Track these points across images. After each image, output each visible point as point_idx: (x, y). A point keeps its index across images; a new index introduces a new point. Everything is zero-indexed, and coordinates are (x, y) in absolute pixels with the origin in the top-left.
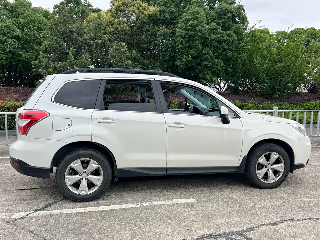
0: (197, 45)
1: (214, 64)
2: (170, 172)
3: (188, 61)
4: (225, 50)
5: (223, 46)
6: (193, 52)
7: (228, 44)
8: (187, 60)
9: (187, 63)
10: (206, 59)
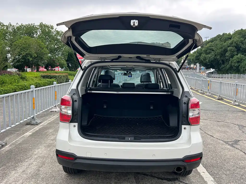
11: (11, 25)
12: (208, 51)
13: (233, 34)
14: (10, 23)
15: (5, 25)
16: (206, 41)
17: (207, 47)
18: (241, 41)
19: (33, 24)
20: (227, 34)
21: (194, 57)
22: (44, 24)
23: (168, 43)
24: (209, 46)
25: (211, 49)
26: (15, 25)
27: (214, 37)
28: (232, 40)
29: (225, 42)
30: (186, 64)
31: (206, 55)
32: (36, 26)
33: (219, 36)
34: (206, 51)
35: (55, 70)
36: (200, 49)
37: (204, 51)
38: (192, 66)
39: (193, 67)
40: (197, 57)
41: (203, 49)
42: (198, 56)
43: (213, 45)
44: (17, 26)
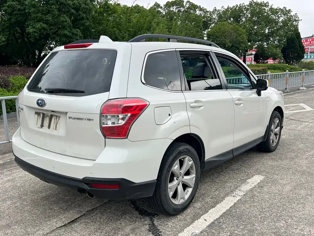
0: (53, 10)
1: (73, 34)
2: (236, 153)
3: (44, 28)
4: (83, 19)
5: (80, 14)
6: (49, 17)
7: (85, 13)
8: (42, 27)
9: (42, 31)
10: (64, 28)
11: (216, 10)
14: (215, 8)
15: (207, 11)
19: (242, 4)
22: (255, 2)
26: (220, 9)
32: (246, 6)
35: (267, 62)
44: (222, 10)
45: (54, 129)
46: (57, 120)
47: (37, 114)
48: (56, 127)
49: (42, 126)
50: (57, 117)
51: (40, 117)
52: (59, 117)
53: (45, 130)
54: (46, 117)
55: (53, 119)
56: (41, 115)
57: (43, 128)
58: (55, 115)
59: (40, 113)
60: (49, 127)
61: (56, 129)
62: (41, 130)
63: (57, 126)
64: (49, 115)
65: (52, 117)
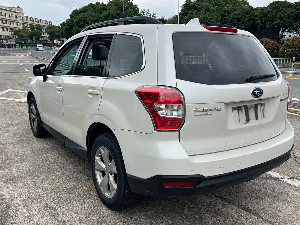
12: (81, 23)
13: (108, 4)
16: (76, 9)
17: (79, 18)
18: (118, 13)
20: (100, 3)
21: (63, 30)
23: (18, 7)
24: (82, 17)
25: (84, 21)
27: (86, 6)
28: (108, 11)
29: (100, 14)
30: (47, 39)
31: (79, 28)
33: (91, 5)
34: (79, 23)
36: (70, 21)
37: (76, 23)
38: (55, 41)
39: (57, 42)
40: (67, 30)
41: (75, 20)
42: (69, 29)
43: (85, 16)
45: (262, 117)
46: (263, 107)
47: (236, 110)
48: (264, 115)
49: (248, 120)
50: (261, 105)
51: (242, 111)
52: (264, 104)
53: (253, 122)
54: (250, 109)
55: (258, 108)
56: (243, 109)
57: (250, 121)
58: (259, 104)
59: (241, 106)
60: (257, 118)
61: (264, 117)
62: (249, 125)
63: (265, 113)
64: (253, 105)
65: (257, 106)
